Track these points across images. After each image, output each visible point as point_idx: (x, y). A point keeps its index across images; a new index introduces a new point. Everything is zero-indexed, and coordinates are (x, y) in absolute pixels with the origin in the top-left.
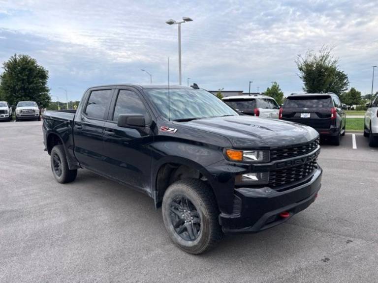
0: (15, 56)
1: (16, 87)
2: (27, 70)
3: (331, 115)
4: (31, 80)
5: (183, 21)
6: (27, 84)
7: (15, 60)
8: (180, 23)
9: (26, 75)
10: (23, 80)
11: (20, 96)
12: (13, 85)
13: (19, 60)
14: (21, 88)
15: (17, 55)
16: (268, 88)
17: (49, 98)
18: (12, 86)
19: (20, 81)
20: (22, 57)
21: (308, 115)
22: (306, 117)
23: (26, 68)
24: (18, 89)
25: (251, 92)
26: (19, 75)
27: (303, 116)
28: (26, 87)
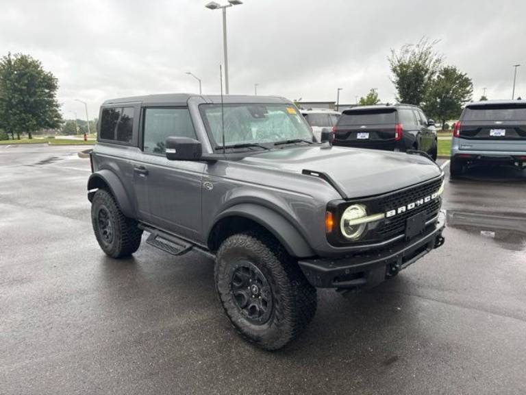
0: (9, 55)
1: (13, 101)
2: (25, 77)
3: (395, 136)
4: (32, 91)
5: (229, 4)
6: (28, 96)
7: (9, 61)
8: (225, 7)
9: (25, 85)
10: (21, 90)
11: (18, 112)
12: (9, 97)
13: (16, 62)
14: (19, 101)
15: (12, 53)
16: (362, 98)
17: (59, 116)
18: (7, 99)
19: (17, 91)
20: (19, 57)
21: (367, 136)
22: (364, 138)
23: (26, 74)
24: (15, 103)
25: (339, 104)
26: (16, 84)
27: (359, 136)
28: (25, 100)
